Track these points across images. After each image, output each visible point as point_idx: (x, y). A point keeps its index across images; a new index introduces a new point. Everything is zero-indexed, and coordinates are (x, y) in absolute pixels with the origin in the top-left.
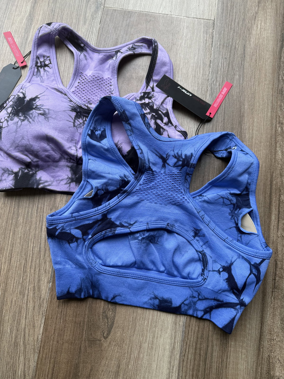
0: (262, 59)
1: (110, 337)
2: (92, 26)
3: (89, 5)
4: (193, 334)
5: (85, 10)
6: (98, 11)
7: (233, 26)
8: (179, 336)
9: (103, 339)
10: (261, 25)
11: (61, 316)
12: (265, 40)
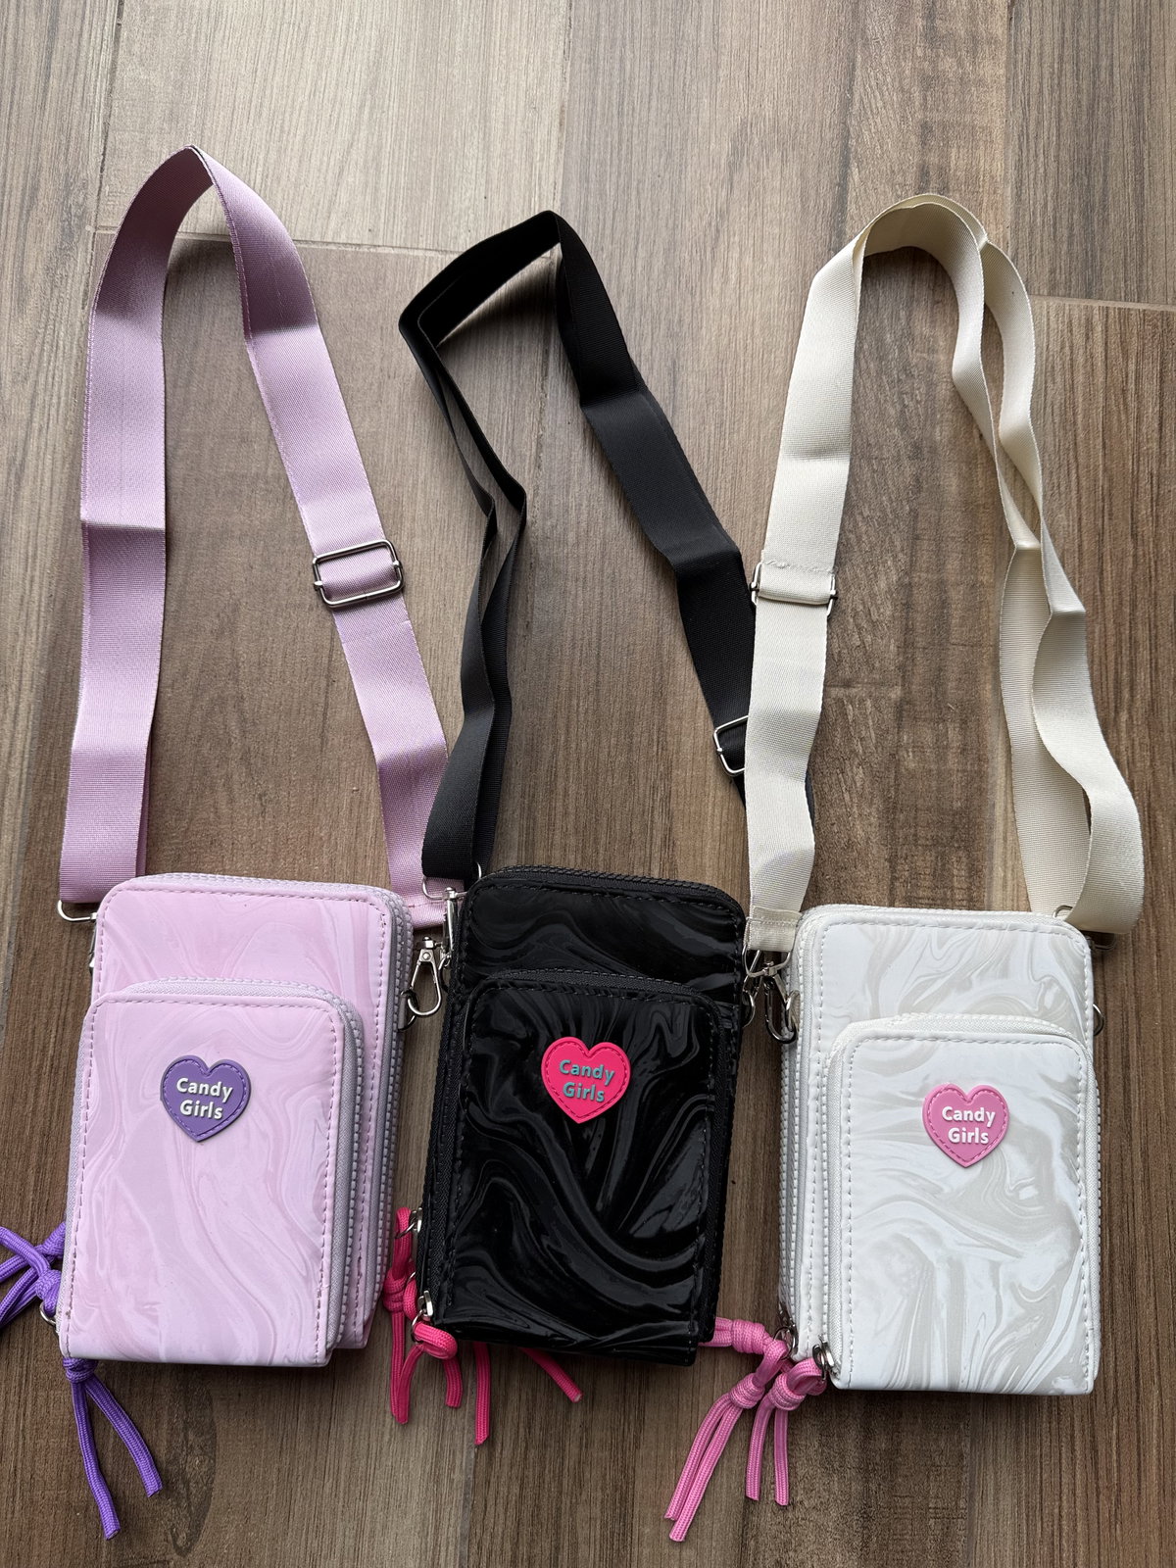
0: (746, 420)
1: (199, 1547)
2: (52, 317)
3: (32, 224)
4: (501, 1510)
5: (17, 246)
6: (71, 249)
7: (627, 280)
8: (452, 1521)
9: (176, 1557)
10: (740, 269)
11: (14, 1490)
12: (757, 331)
